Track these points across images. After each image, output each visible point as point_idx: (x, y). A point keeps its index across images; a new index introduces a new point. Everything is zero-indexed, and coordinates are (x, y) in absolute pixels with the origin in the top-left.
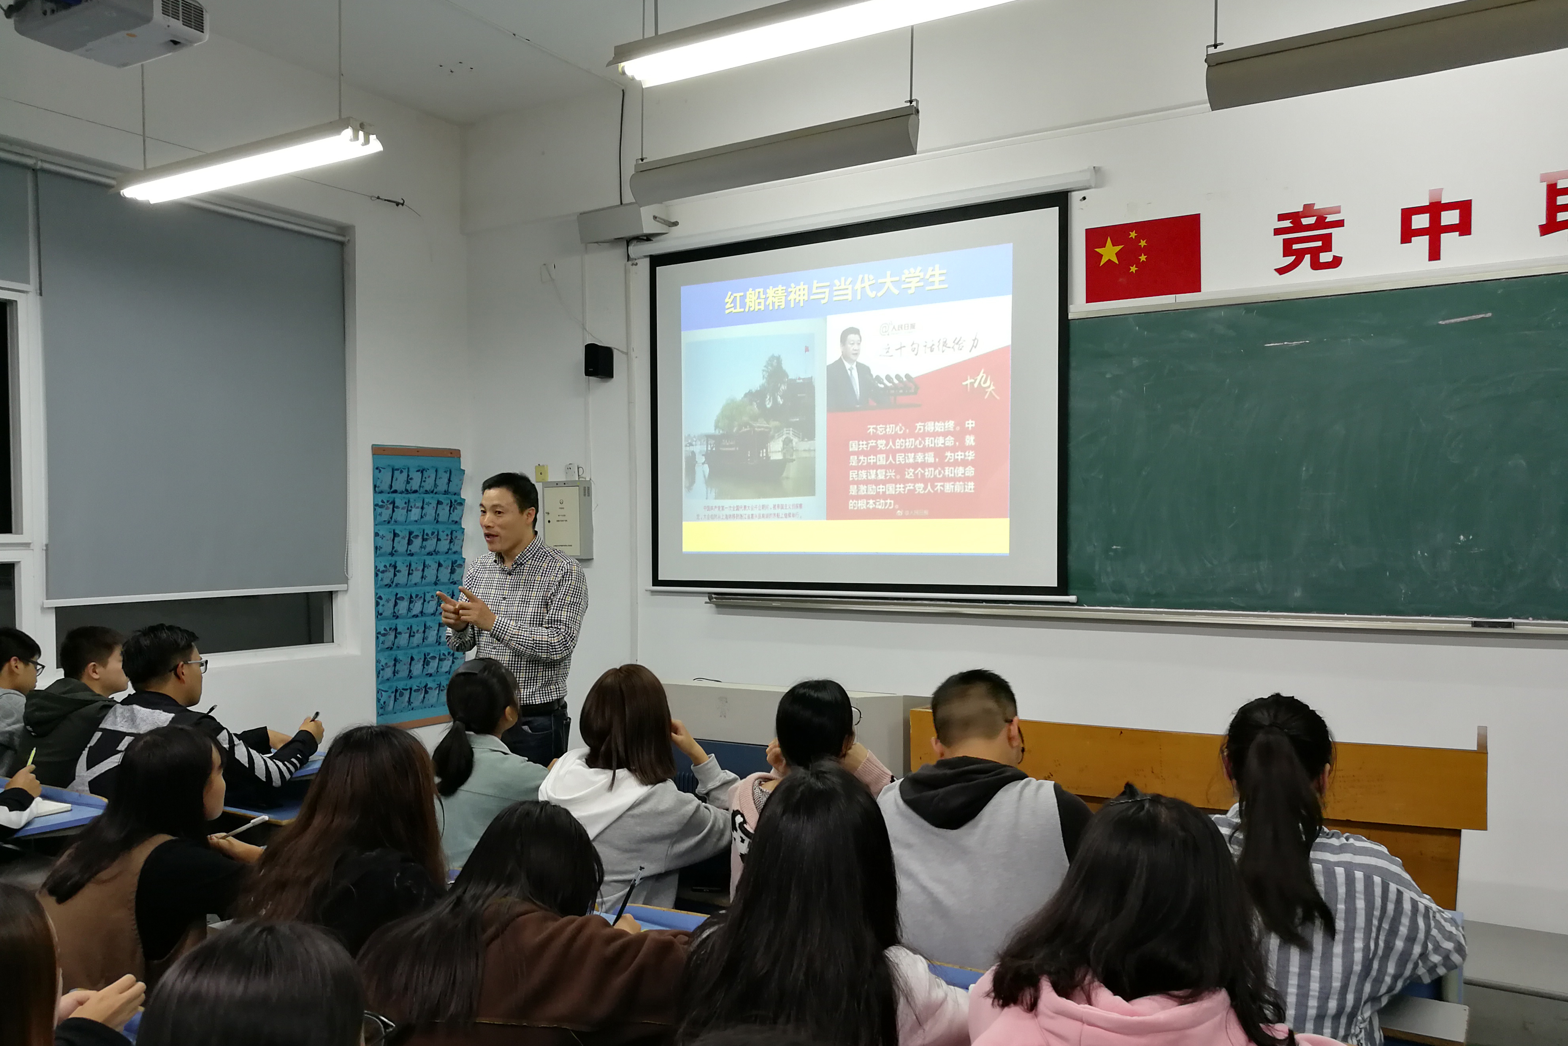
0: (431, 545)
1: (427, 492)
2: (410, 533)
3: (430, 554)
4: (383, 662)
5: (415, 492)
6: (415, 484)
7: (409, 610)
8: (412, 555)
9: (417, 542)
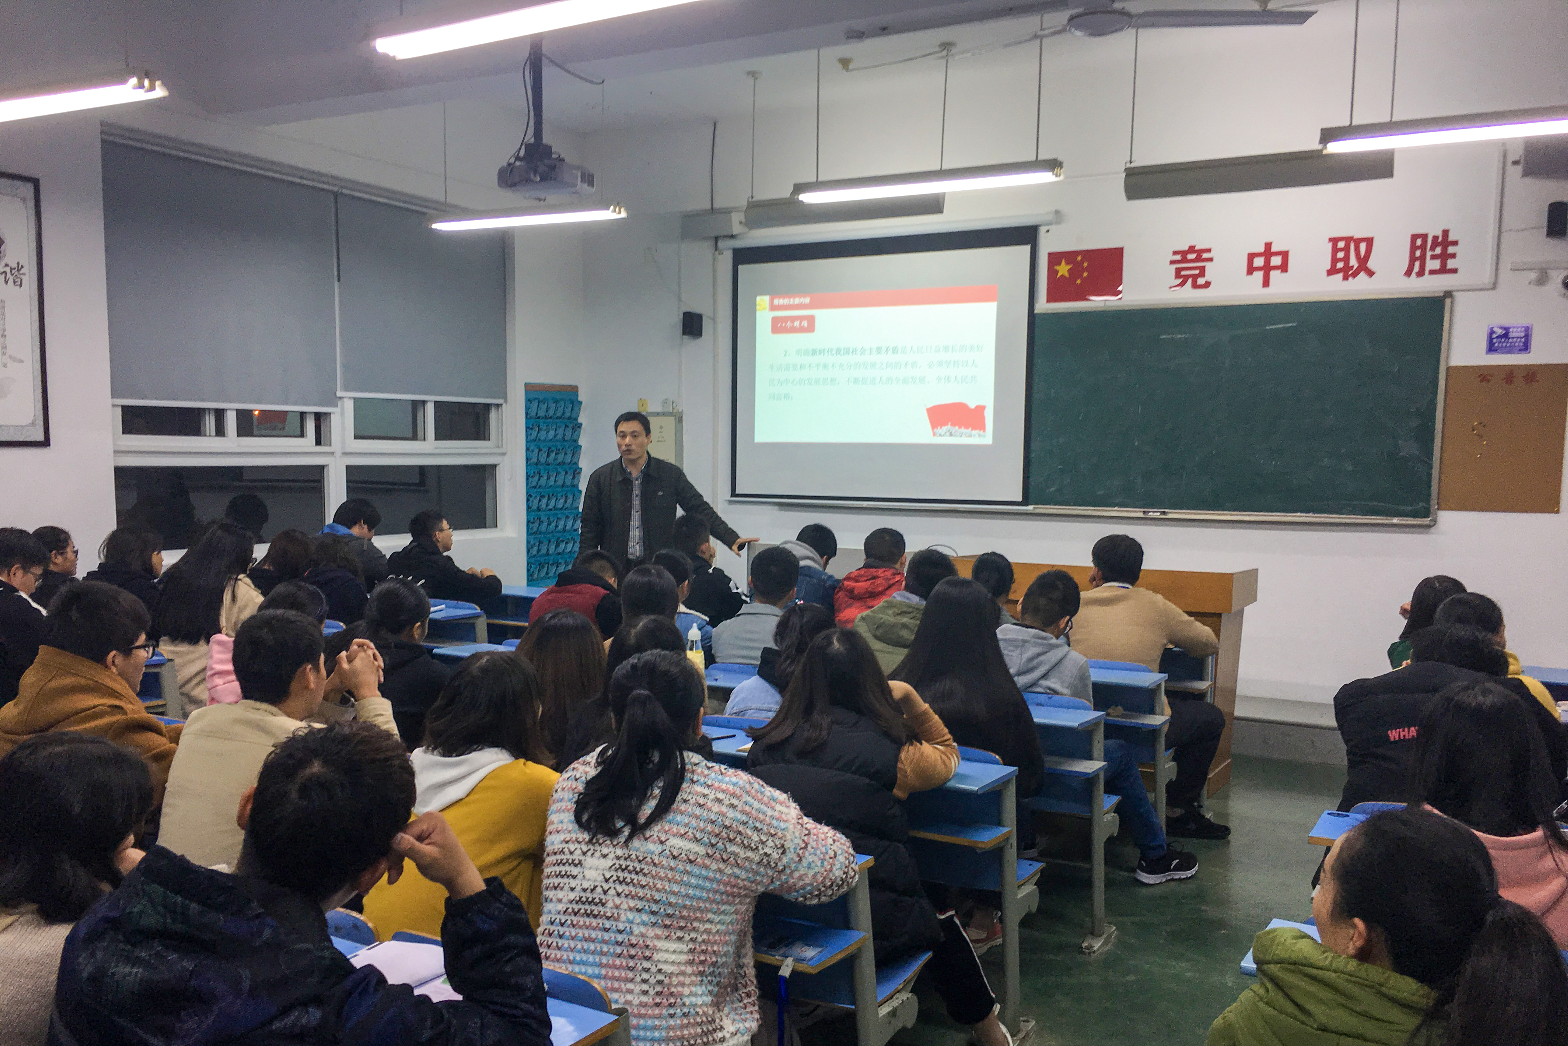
0: (560, 458)
1: (558, 418)
2: (550, 448)
3: (559, 464)
4: (532, 543)
5: (551, 418)
6: (551, 413)
7: (547, 505)
8: (548, 465)
9: (553, 455)
